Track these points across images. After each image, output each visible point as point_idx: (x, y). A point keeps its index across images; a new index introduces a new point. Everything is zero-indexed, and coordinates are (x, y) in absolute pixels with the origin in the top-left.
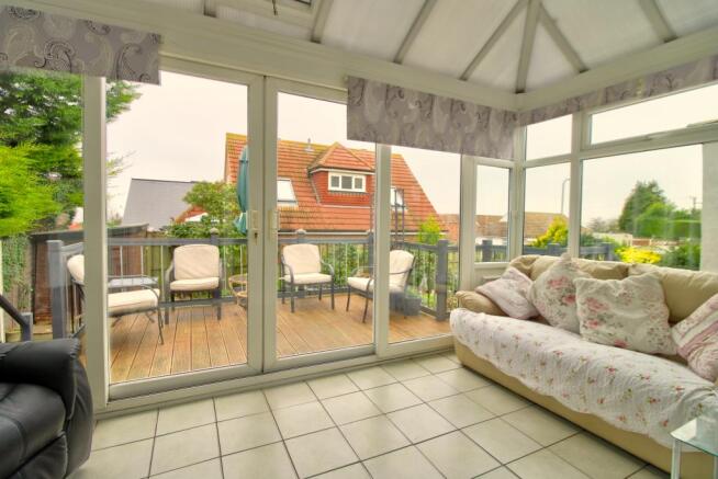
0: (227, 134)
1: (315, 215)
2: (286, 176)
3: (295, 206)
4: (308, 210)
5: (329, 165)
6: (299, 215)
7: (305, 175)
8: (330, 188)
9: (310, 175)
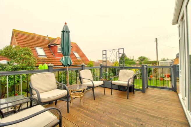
0: (13, 29)
1: (53, 60)
2: (40, 47)
3: (46, 57)
4: (51, 59)
5: (58, 44)
6: (48, 60)
7: (48, 47)
8: (58, 51)
9: (49, 47)
